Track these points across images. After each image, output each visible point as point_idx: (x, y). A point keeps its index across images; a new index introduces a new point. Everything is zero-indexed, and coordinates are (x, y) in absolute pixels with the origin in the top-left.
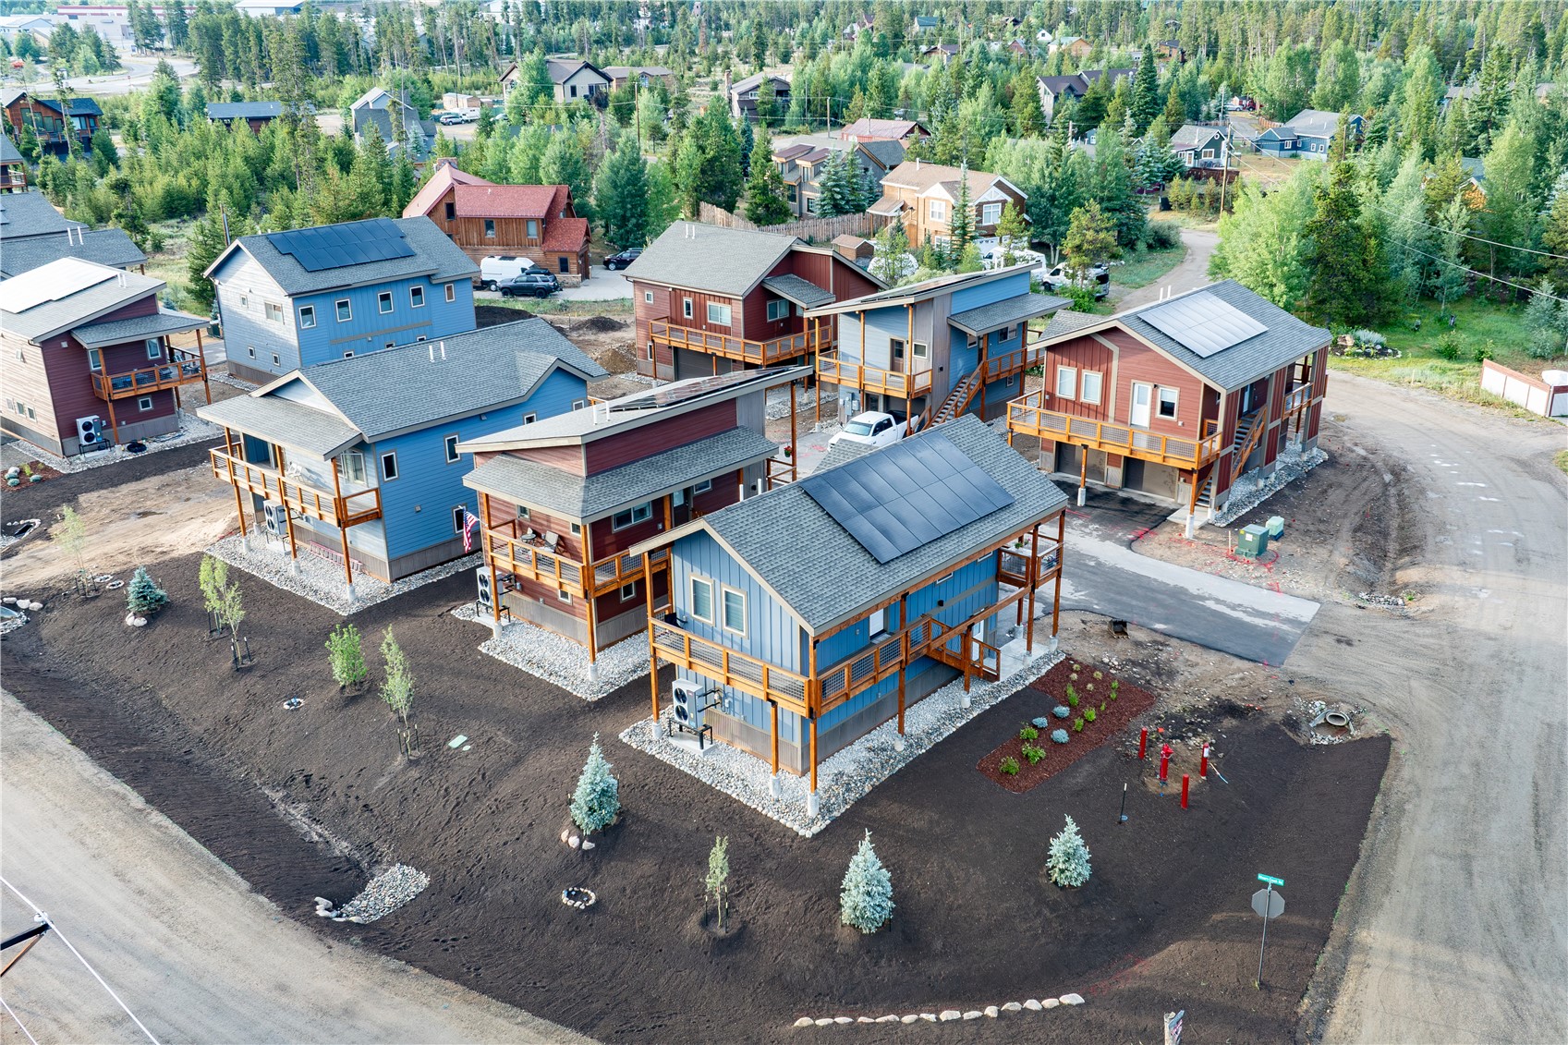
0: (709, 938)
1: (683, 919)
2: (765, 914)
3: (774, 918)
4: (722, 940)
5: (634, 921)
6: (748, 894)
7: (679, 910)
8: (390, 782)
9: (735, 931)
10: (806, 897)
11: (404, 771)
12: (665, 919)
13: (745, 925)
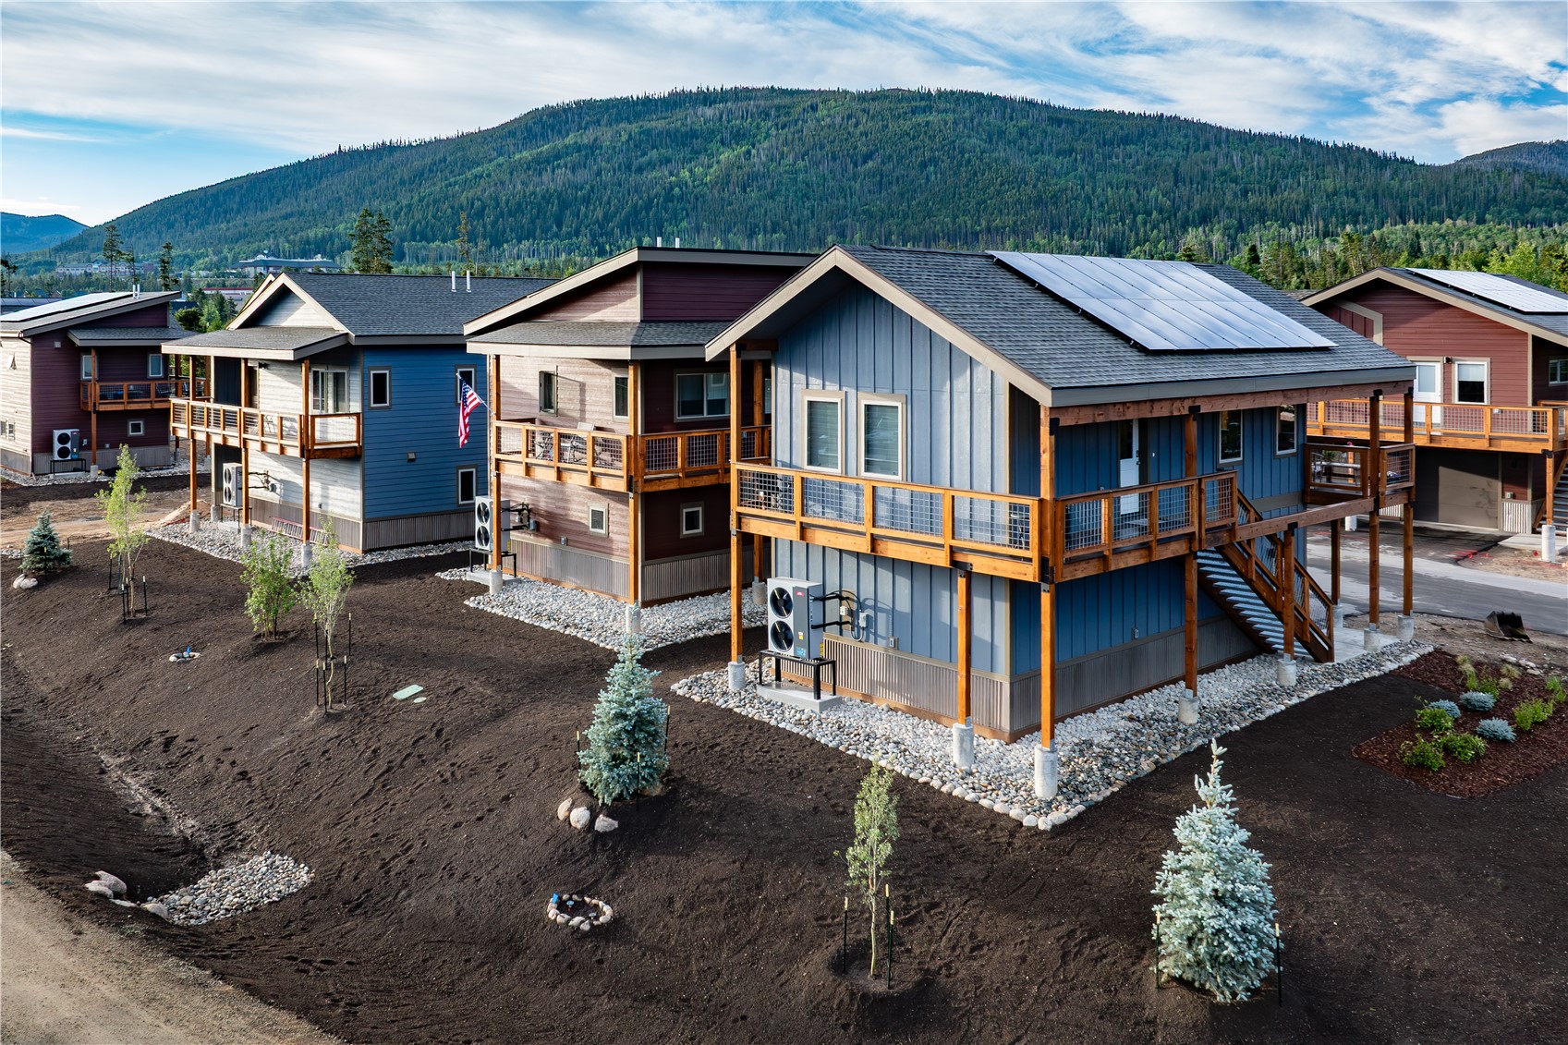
0: (852, 994)
1: (791, 959)
2: (971, 958)
3: (994, 966)
4: (881, 1000)
5: (688, 958)
6: (928, 921)
7: (783, 944)
8: (290, 743)
9: (910, 986)
10: (1062, 930)
11: (314, 729)
12: (754, 960)
13: (928, 979)
